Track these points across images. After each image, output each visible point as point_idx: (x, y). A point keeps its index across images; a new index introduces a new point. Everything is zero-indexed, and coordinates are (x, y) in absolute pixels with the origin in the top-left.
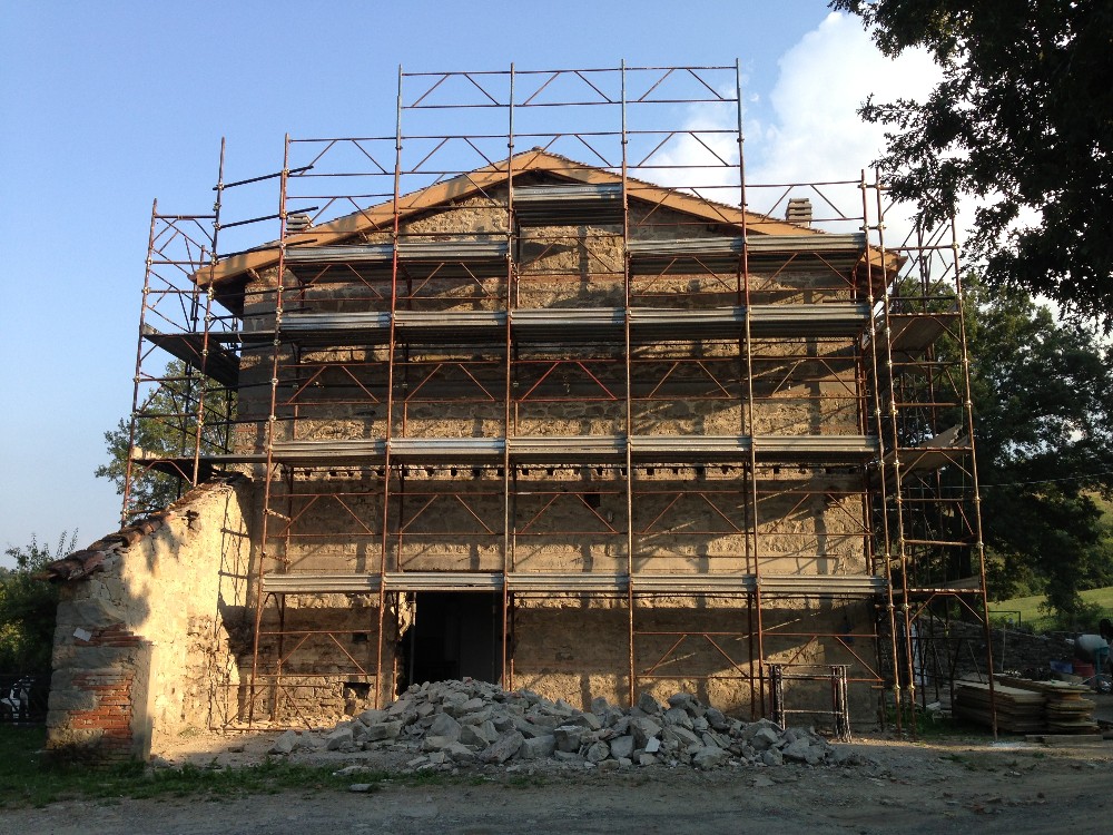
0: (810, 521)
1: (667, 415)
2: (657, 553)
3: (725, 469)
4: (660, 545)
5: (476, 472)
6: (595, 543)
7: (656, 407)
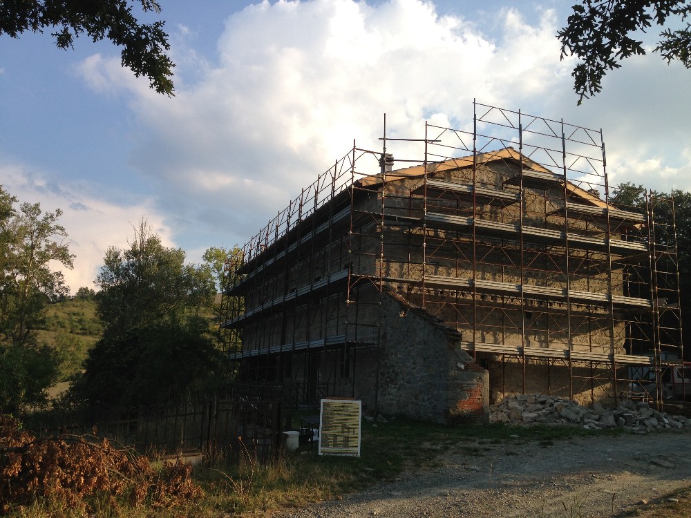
0: (608, 332)
1: (557, 280)
2: (554, 341)
3: (578, 306)
4: (555, 338)
5: (483, 297)
6: (531, 334)
7: (553, 275)
